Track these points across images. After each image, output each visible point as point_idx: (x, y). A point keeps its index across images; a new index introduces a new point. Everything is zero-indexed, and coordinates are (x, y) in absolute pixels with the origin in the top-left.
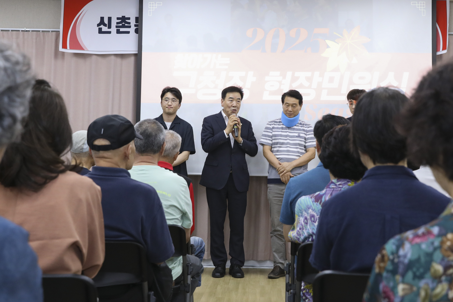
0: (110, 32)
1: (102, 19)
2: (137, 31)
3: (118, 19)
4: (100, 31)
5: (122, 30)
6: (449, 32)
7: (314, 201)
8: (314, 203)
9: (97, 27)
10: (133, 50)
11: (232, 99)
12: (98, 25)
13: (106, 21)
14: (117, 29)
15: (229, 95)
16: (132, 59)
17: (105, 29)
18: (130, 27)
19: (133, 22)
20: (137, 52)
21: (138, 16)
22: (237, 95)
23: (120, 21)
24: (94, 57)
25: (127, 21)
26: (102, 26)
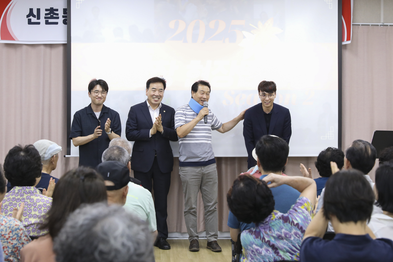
0: (39, 23)
1: (31, 10)
2: (65, 22)
3: (46, 10)
4: (30, 22)
5: (50, 21)
6: (353, 22)
7: (255, 237)
8: (255, 239)
9: (27, 17)
10: (62, 40)
11: (155, 90)
12: (28, 16)
13: (35, 13)
14: (45, 20)
15: (153, 85)
16: (61, 49)
17: (34, 20)
18: (58, 18)
19: (61, 13)
20: (66, 42)
21: (66, 8)
22: (160, 85)
23: (48, 12)
24: (24, 47)
25: (55, 12)
26: (31, 17)
